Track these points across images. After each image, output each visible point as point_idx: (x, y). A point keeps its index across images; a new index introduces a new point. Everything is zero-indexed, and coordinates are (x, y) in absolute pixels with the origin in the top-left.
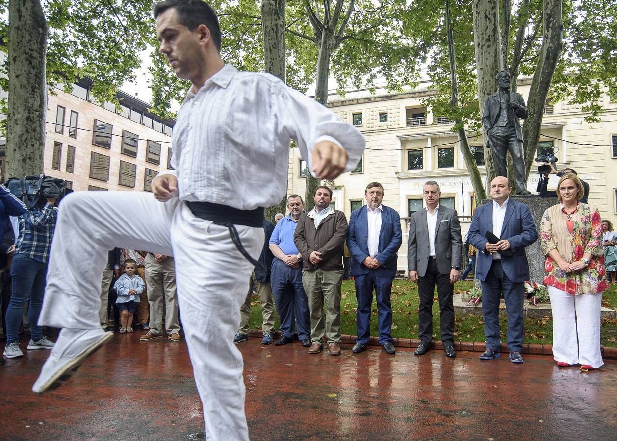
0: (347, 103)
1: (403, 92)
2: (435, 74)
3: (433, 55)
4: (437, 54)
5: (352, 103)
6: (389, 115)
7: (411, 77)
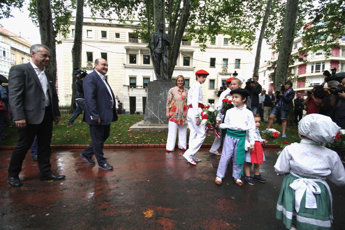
0: (98, 25)
1: (126, 24)
2: (141, 18)
3: (141, 8)
4: (142, 8)
5: (100, 25)
6: (120, 35)
7: (130, 17)
